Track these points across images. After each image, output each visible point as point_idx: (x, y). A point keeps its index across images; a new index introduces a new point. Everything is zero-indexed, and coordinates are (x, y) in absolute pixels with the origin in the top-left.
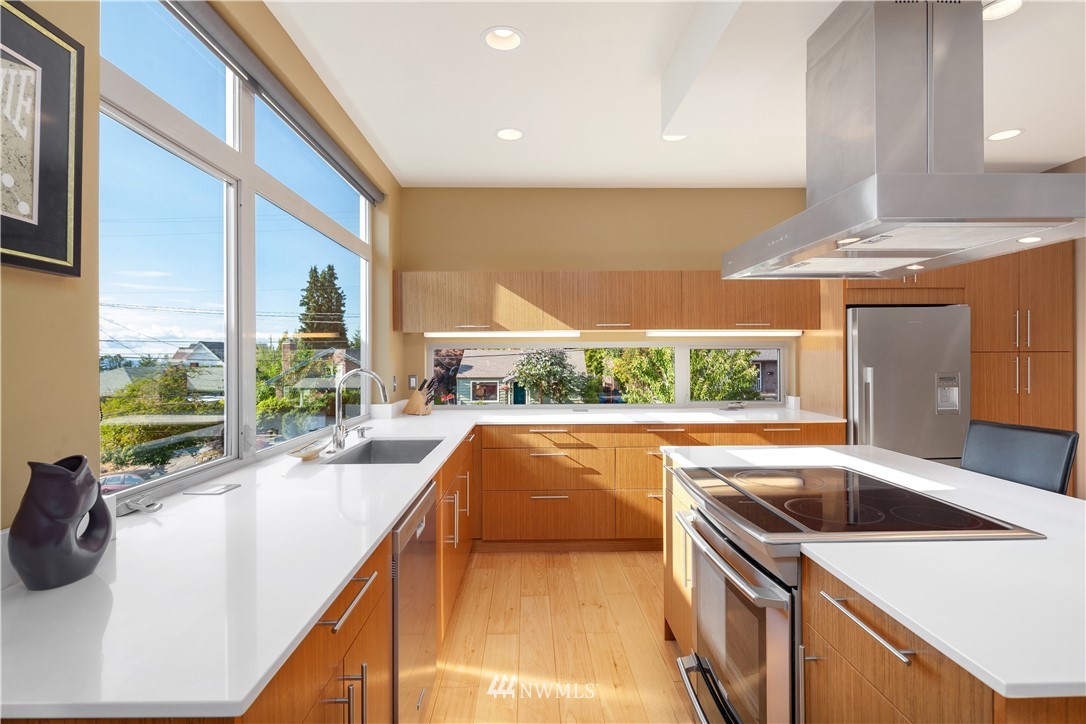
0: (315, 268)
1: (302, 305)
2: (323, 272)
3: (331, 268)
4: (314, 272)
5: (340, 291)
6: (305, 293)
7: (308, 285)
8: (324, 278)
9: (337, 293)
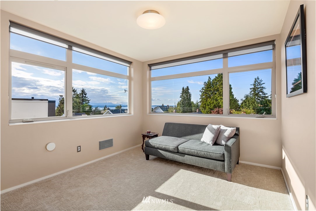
0: (184, 87)
1: (180, 97)
2: (186, 88)
3: (188, 87)
4: (183, 89)
5: (190, 93)
6: (181, 94)
7: (182, 92)
8: (186, 90)
9: (189, 94)
